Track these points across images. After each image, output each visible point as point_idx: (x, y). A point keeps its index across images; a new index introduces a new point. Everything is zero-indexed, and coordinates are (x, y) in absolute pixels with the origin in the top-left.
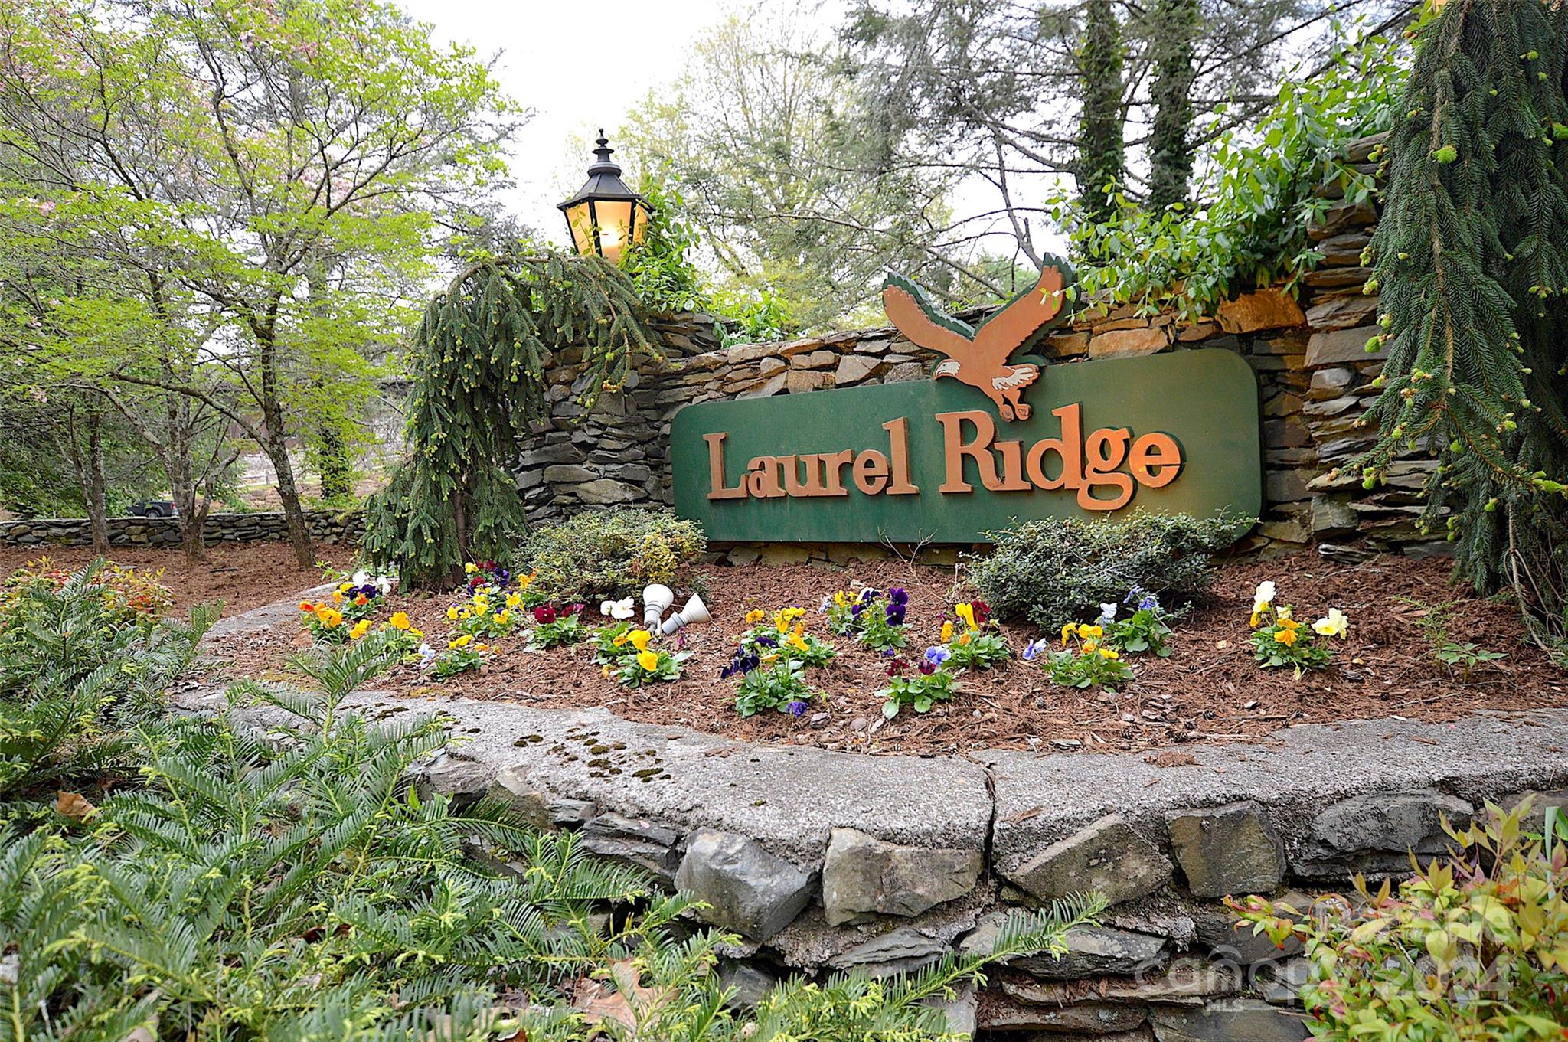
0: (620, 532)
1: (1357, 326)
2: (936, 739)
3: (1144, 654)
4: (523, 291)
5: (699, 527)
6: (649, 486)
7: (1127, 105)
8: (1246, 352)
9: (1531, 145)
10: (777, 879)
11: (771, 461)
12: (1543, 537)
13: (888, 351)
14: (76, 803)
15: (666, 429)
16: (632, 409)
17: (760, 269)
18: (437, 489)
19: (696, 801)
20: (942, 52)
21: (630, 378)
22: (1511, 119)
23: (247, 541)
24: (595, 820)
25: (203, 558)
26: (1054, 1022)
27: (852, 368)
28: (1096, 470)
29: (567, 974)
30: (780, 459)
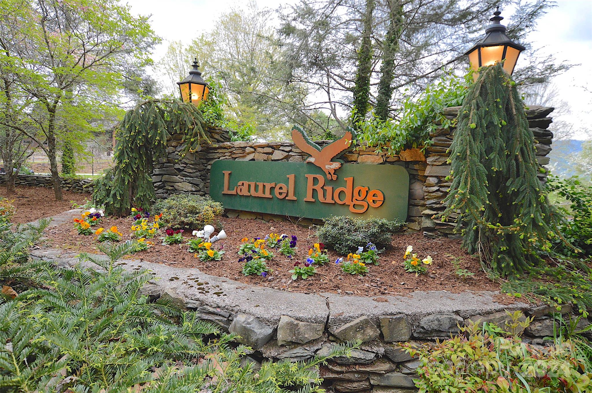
0: (194, 204)
1: (441, 165)
2: (309, 288)
3: (370, 264)
4: (162, 112)
5: (222, 205)
6: (201, 186)
7: (372, 71)
8: (407, 168)
9: (495, 126)
10: (263, 330)
11: (246, 183)
12: (488, 239)
13: (291, 151)
14: (9, 290)
15: (209, 167)
16: (198, 159)
17: (236, 105)
18: (123, 180)
19: (237, 304)
20: (312, 43)
21: (198, 148)
22: (491, 118)
23: (30, 186)
24: (201, 307)
25: (14, 192)
26: (342, 377)
27: (278, 155)
28: (356, 200)
29: (195, 357)
30: (250, 183)
